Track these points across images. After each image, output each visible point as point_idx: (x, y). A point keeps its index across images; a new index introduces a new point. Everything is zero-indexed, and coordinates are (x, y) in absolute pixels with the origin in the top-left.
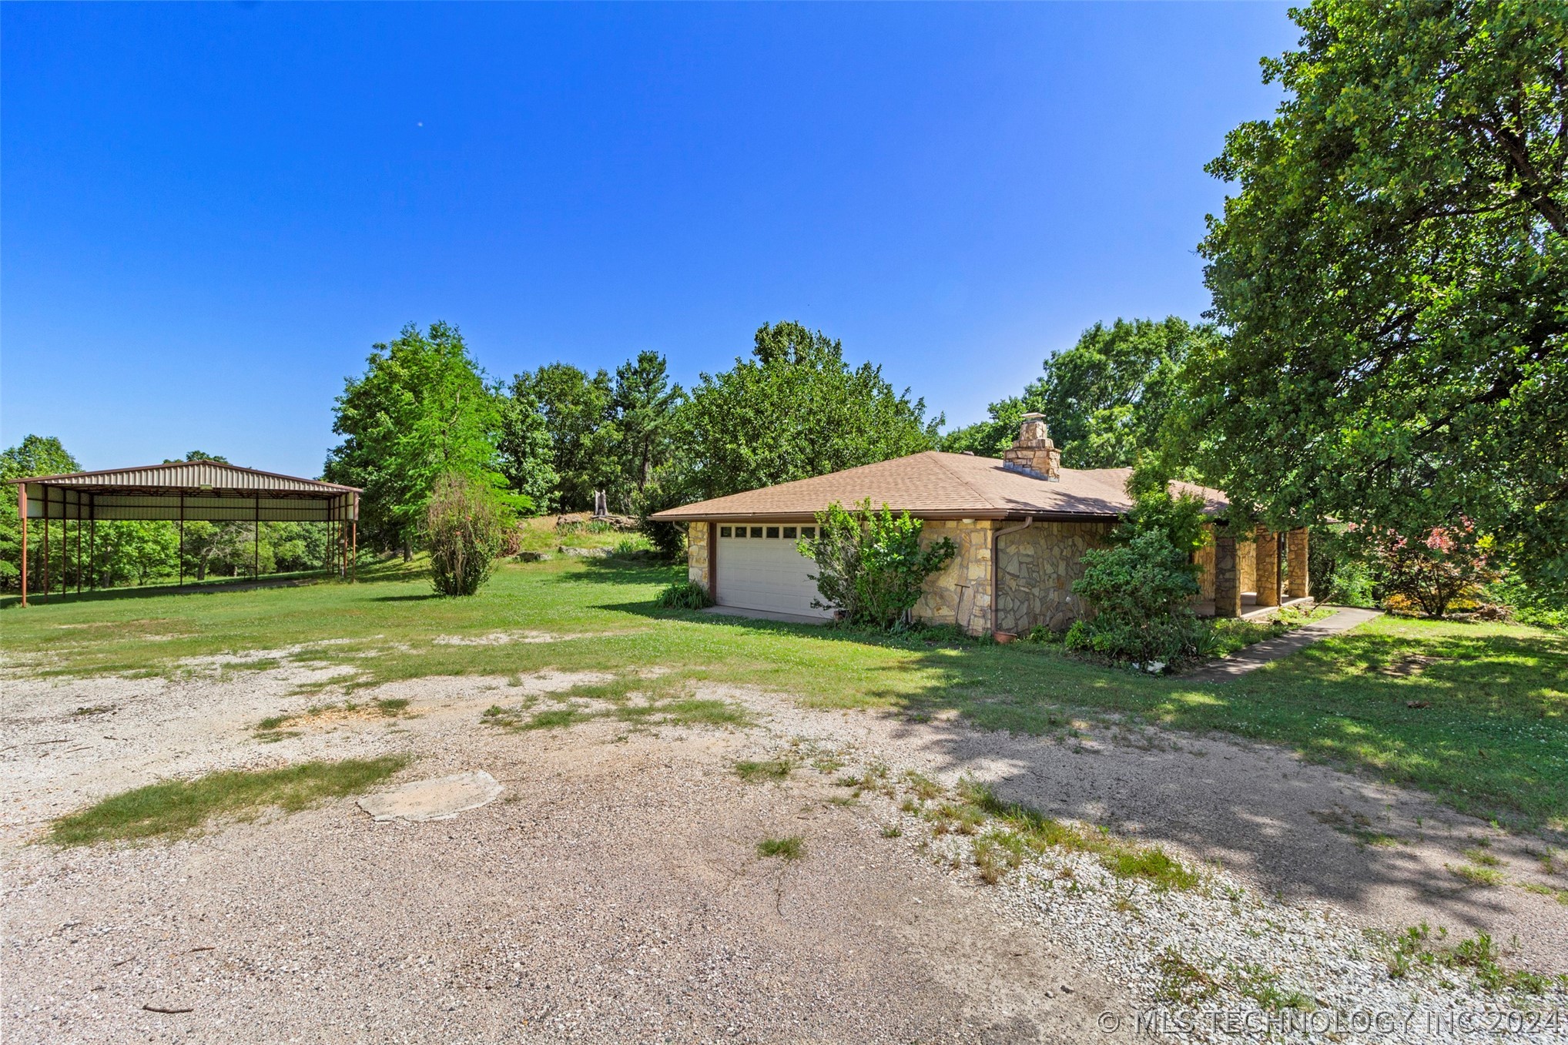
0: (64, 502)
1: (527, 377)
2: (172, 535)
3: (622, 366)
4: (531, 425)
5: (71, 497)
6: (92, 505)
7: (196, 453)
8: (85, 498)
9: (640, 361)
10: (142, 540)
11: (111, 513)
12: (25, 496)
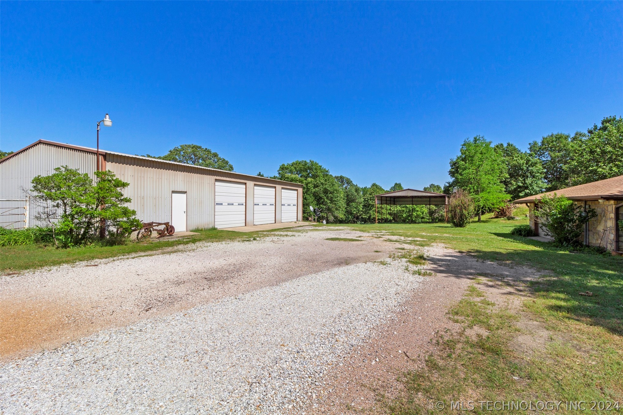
0: (386, 200)
1: (535, 143)
2: (425, 210)
3: (591, 127)
4: (531, 164)
5: (388, 199)
6: (394, 201)
7: (432, 184)
8: (392, 199)
9: (603, 124)
10: (417, 211)
11: (401, 203)
12: (376, 199)
